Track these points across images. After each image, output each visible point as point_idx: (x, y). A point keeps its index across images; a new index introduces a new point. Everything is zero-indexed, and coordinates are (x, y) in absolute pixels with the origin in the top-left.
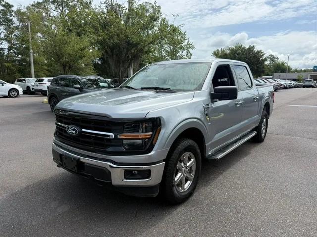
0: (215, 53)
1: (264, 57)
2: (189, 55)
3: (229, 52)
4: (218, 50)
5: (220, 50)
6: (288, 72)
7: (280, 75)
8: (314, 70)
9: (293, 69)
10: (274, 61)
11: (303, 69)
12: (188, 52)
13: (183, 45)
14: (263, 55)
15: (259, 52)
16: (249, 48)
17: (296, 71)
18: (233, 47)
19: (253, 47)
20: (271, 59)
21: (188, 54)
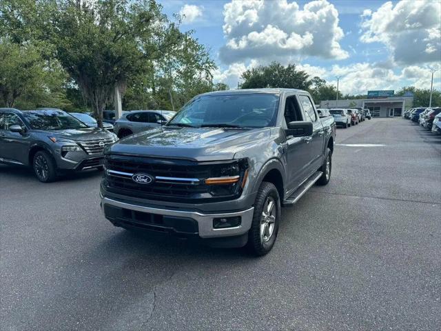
0: (244, 74)
1: (308, 80)
2: (210, 76)
3: (262, 73)
4: (248, 71)
5: (251, 70)
6: (339, 99)
7: (328, 104)
8: (368, 97)
9: (344, 95)
10: (320, 85)
11: (355, 96)
12: (208, 72)
13: (200, 63)
14: (307, 77)
15: (301, 73)
16: (289, 68)
17: (347, 97)
18: (268, 67)
19: (293, 67)
20: (317, 82)
21: (207, 76)
